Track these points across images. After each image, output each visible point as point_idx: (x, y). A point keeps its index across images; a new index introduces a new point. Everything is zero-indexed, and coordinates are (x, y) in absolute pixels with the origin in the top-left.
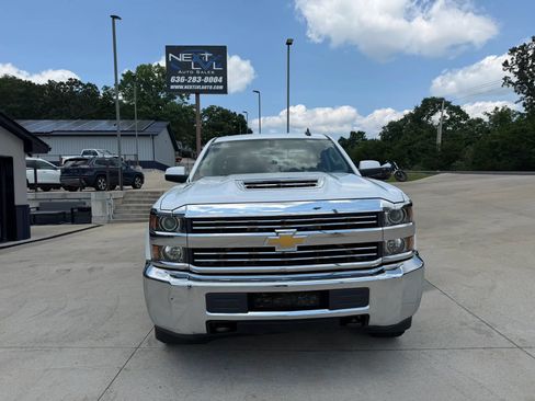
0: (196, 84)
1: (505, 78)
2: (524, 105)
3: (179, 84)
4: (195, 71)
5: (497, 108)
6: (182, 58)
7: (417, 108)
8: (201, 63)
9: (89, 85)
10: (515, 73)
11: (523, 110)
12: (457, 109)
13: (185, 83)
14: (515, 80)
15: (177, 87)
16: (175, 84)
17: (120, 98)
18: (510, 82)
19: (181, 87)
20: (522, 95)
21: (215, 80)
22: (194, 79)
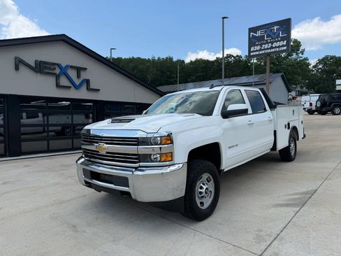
0: (267, 49)
3: (257, 51)
4: (267, 40)
6: (258, 34)
8: (271, 34)
9: (237, 56)
13: (261, 50)
15: (254, 53)
16: (254, 51)
17: (255, 61)
19: (257, 53)
21: (281, 43)
22: (266, 46)
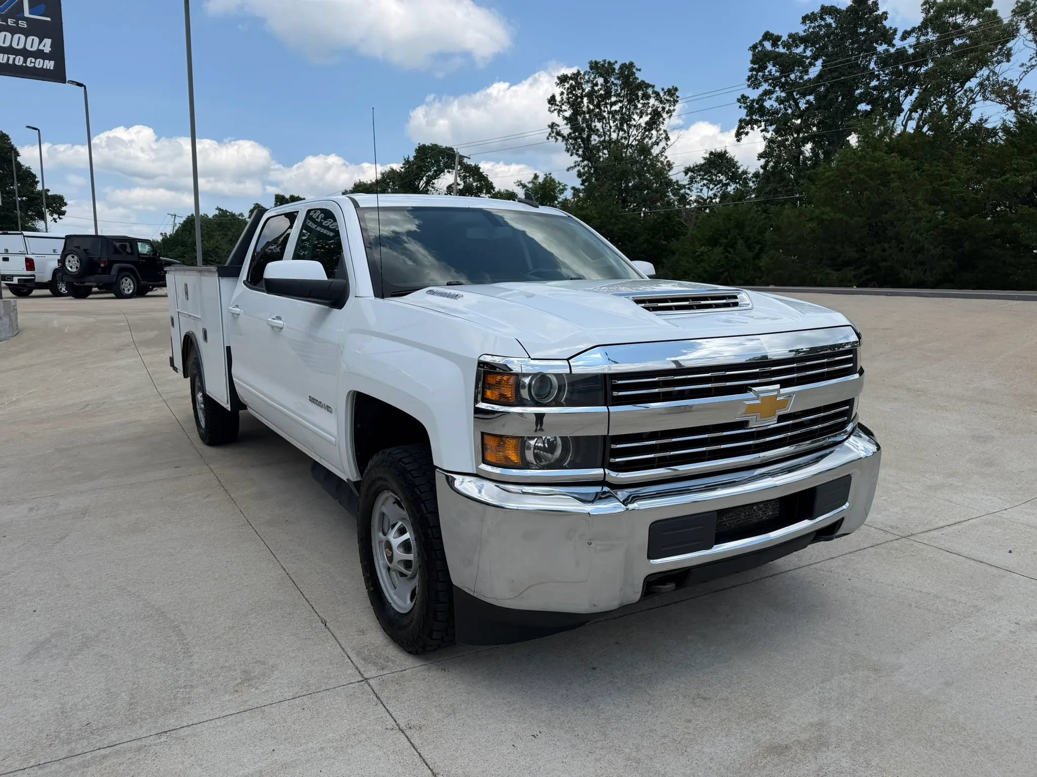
1: (553, 126)
2: (580, 175)
5: (536, 177)
7: (407, 162)
10: (565, 118)
11: (577, 183)
12: (474, 171)
14: (566, 130)
18: (558, 134)
20: (576, 158)
